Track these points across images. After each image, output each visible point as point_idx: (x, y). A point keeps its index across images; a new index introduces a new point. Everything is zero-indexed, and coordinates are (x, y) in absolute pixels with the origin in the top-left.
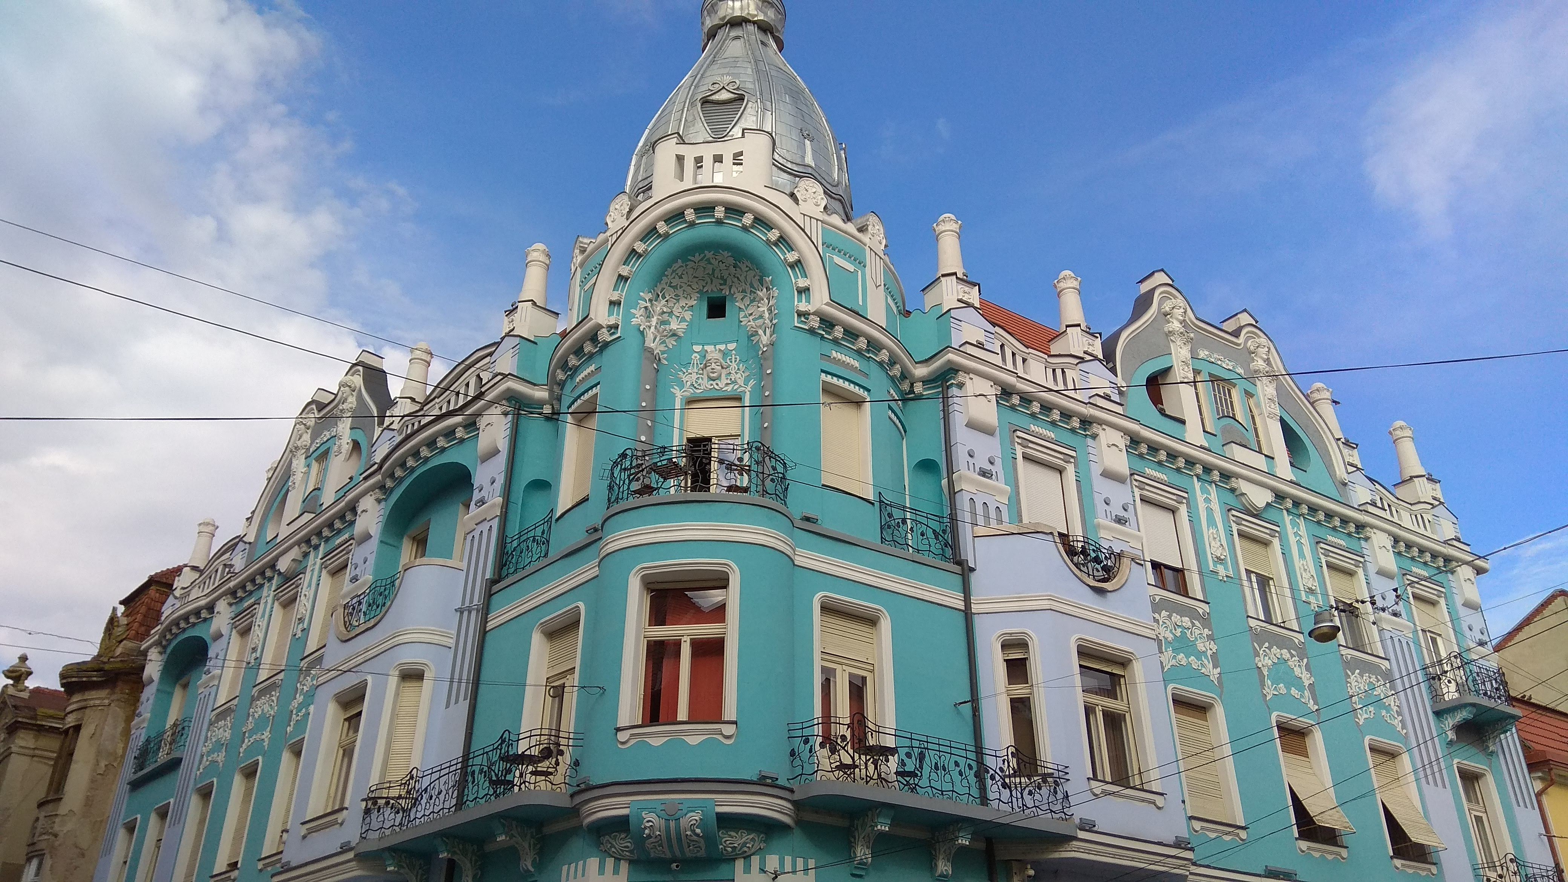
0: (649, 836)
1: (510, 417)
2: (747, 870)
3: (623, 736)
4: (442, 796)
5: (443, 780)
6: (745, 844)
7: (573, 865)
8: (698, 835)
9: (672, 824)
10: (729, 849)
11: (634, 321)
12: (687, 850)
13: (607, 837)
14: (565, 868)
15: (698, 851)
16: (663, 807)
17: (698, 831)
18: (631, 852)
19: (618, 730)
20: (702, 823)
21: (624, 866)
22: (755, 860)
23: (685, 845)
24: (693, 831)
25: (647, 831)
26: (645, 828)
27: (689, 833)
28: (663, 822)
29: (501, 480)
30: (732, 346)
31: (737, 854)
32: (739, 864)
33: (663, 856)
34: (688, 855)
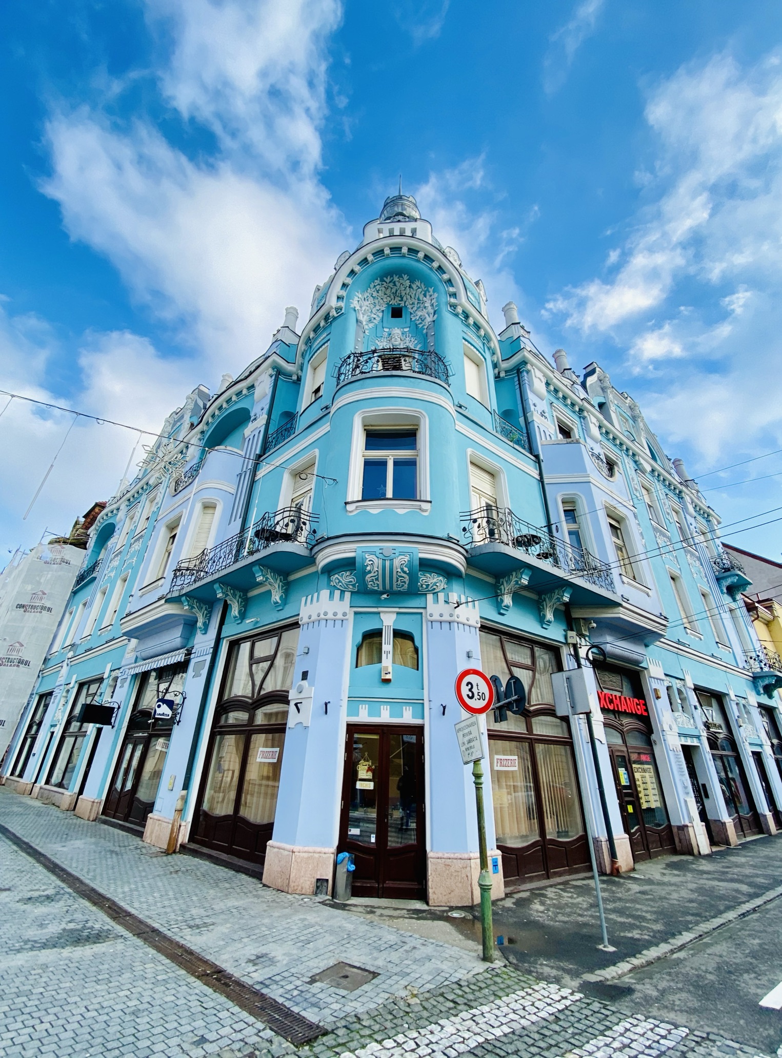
0: (370, 572)
1: (273, 377)
2: (436, 601)
3: (349, 508)
4: (221, 560)
5: (222, 551)
6: (435, 584)
7: (310, 597)
8: (405, 572)
9: (388, 563)
10: (424, 586)
11: (352, 306)
12: (395, 586)
13: (336, 576)
14: (304, 599)
15: (403, 586)
16: (381, 551)
17: (406, 569)
18: (354, 585)
19: (346, 503)
20: (410, 564)
21: (348, 595)
22: (441, 596)
23: (395, 580)
24: (402, 569)
25: (368, 568)
26: (367, 566)
27: (399, 570)
28: (381, 561)
29: (267, 407)
30: (407, 329)
31: (429, 591)
32: (430, 597)
33: (376, 588)
34: (395, 588)
